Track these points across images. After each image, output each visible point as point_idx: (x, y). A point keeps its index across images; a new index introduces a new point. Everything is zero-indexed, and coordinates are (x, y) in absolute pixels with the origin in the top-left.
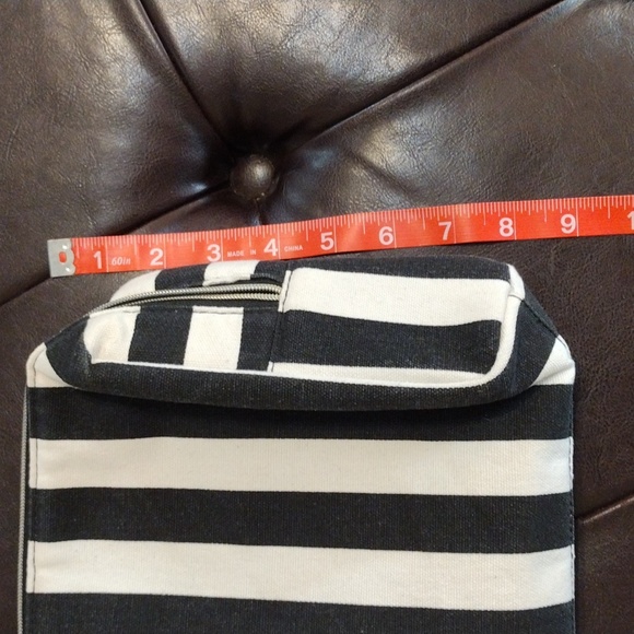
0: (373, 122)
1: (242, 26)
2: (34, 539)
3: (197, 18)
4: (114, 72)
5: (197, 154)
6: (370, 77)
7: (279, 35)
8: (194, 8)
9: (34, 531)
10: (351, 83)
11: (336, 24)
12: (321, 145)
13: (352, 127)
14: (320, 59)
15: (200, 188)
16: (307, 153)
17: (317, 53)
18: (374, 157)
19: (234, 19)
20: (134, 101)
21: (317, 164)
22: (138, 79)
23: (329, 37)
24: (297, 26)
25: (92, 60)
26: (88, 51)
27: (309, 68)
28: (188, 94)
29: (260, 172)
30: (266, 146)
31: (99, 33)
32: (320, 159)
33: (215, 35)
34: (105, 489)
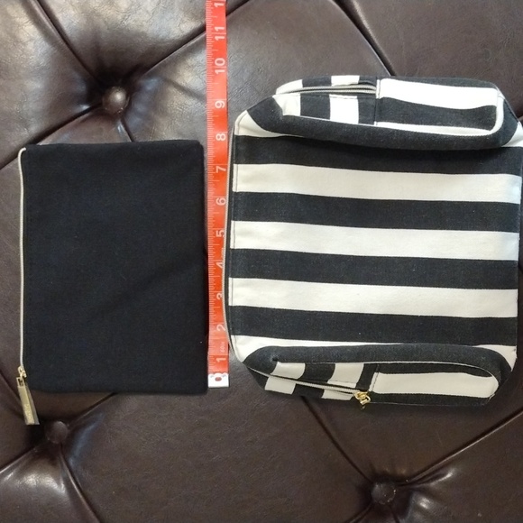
0: (176, 61)
1: (99, 15)
2: (235, 220)
3: (73, 12)
4: (30, 46)
5: (81, 88)
6: (172, 37)
7: (120, 17)
8: (71, 8)
9: (234, 215)
10: (162, 41)
11: (150, 9)
12: (150, 76)
13: (165, 65)
14: (144, 30)
15: (85, 107)
16: (142, 82)
17: (142, 26)
18: (179, 81)
19: (94, 12)
20: (43, 62)
21: (149, 88)
22: (44, 49)
23: (147, 17)
24: (129, 12)
25: (17, 41)
26: (14, 37)
27: (138, 34)
28: (73, 56)
29: (119, 97)
30: (120, 81)
31: (19, 25)
32: (150, 84)
33: (84, 21)
34: (274, 193)
